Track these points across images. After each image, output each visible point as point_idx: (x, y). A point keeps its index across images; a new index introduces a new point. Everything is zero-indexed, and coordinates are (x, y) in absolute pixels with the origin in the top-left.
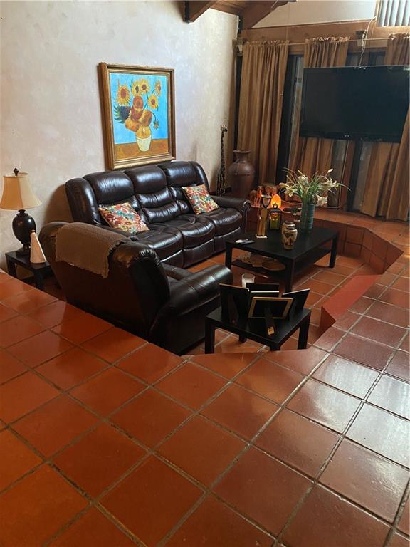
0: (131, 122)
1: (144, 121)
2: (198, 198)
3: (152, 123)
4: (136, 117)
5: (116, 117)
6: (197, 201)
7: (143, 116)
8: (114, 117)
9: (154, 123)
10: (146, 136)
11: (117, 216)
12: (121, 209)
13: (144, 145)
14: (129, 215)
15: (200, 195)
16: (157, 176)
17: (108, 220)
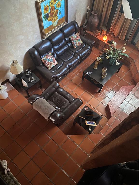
0: (50, 18)
1: (55, 15)
2: (75, 42)
3: (58, 14)
4: (52, 15)
5: (44, 19)
6: (75, 43)
7: (55, 13)
8: (43, 20)
9: (59, 13)
10: (55, 20)
11: (47, 62)
12: (48, 58)
13: (55, 23)
14: (51, 60)
15: (77, 39)
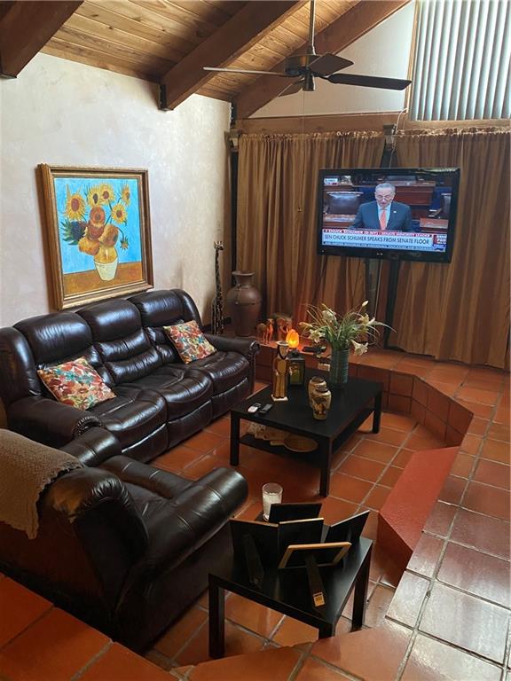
0: (87, 242)
1: (107, 240)
2: (186, 341)
3: (118, 242)
4: (95, 236)
5: (65, 238)
6: (185, 344)
7: (105, 234)
8: (62, 237)
9: (122, 242)
10: (110, 259)
11: (65, 381)
12: (73, 370)
13: (108, 272)
14: (85, 377)
15: (190, 336)
16: (127, 313)
17: (52, 388)
